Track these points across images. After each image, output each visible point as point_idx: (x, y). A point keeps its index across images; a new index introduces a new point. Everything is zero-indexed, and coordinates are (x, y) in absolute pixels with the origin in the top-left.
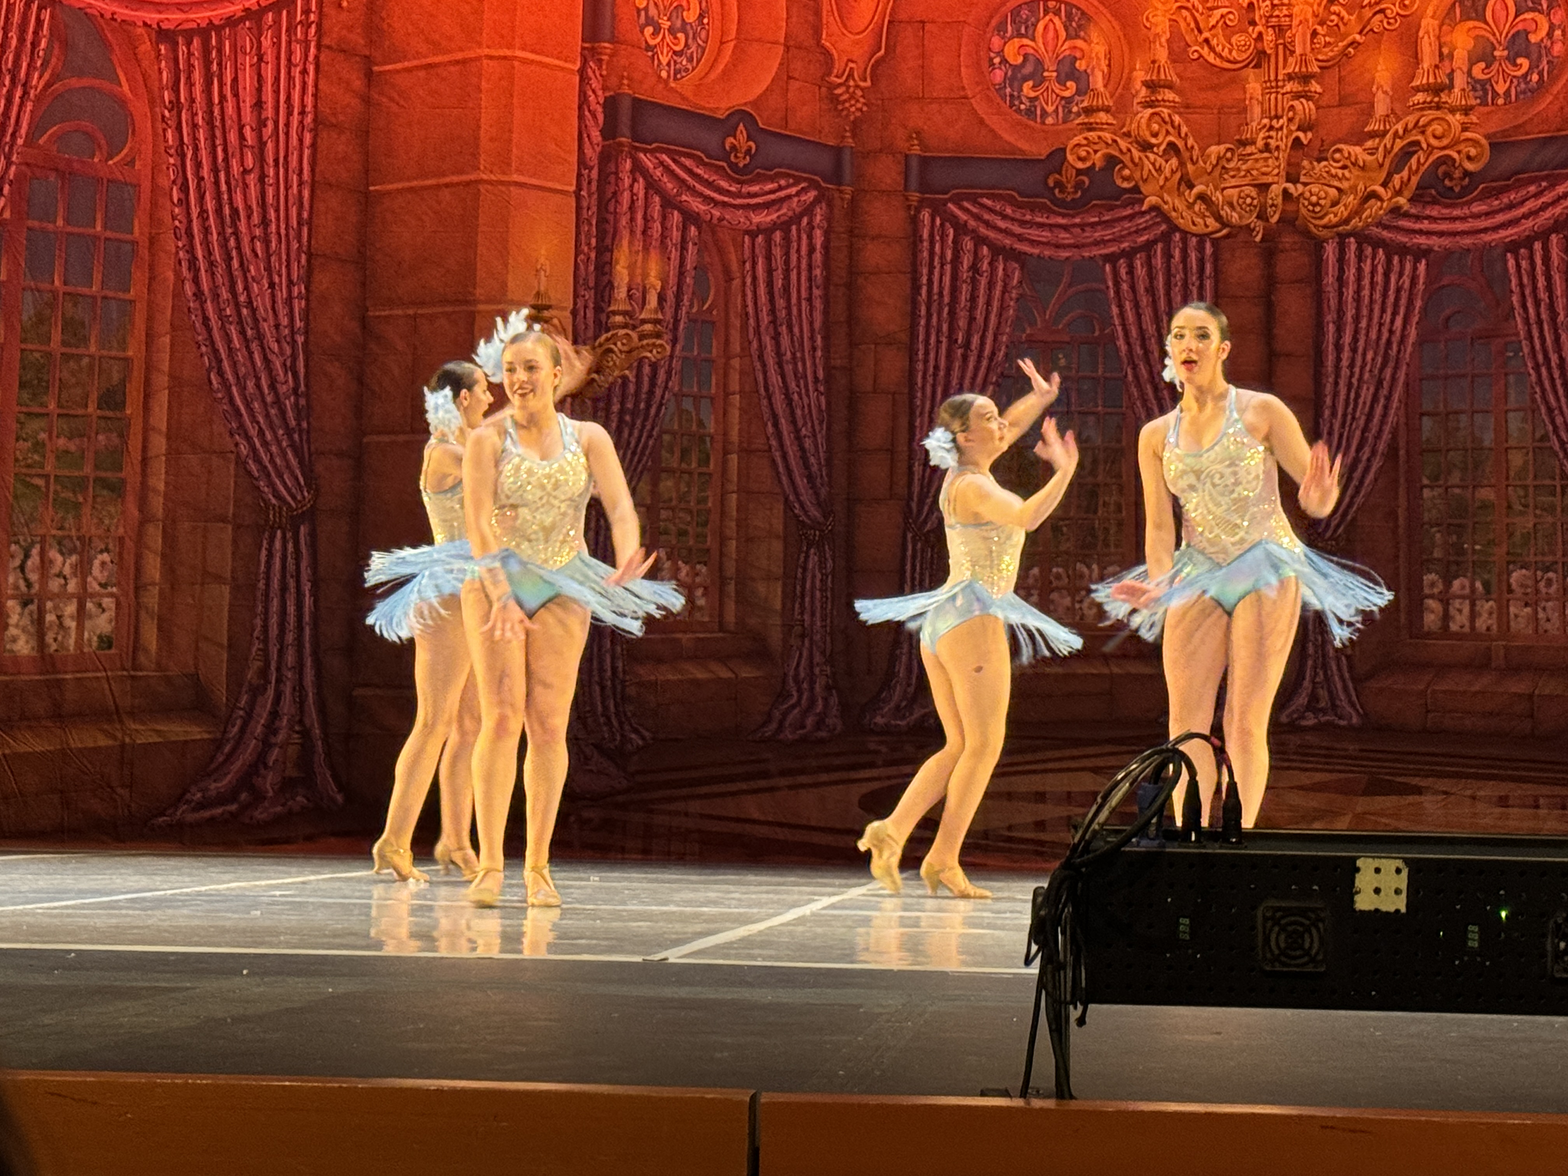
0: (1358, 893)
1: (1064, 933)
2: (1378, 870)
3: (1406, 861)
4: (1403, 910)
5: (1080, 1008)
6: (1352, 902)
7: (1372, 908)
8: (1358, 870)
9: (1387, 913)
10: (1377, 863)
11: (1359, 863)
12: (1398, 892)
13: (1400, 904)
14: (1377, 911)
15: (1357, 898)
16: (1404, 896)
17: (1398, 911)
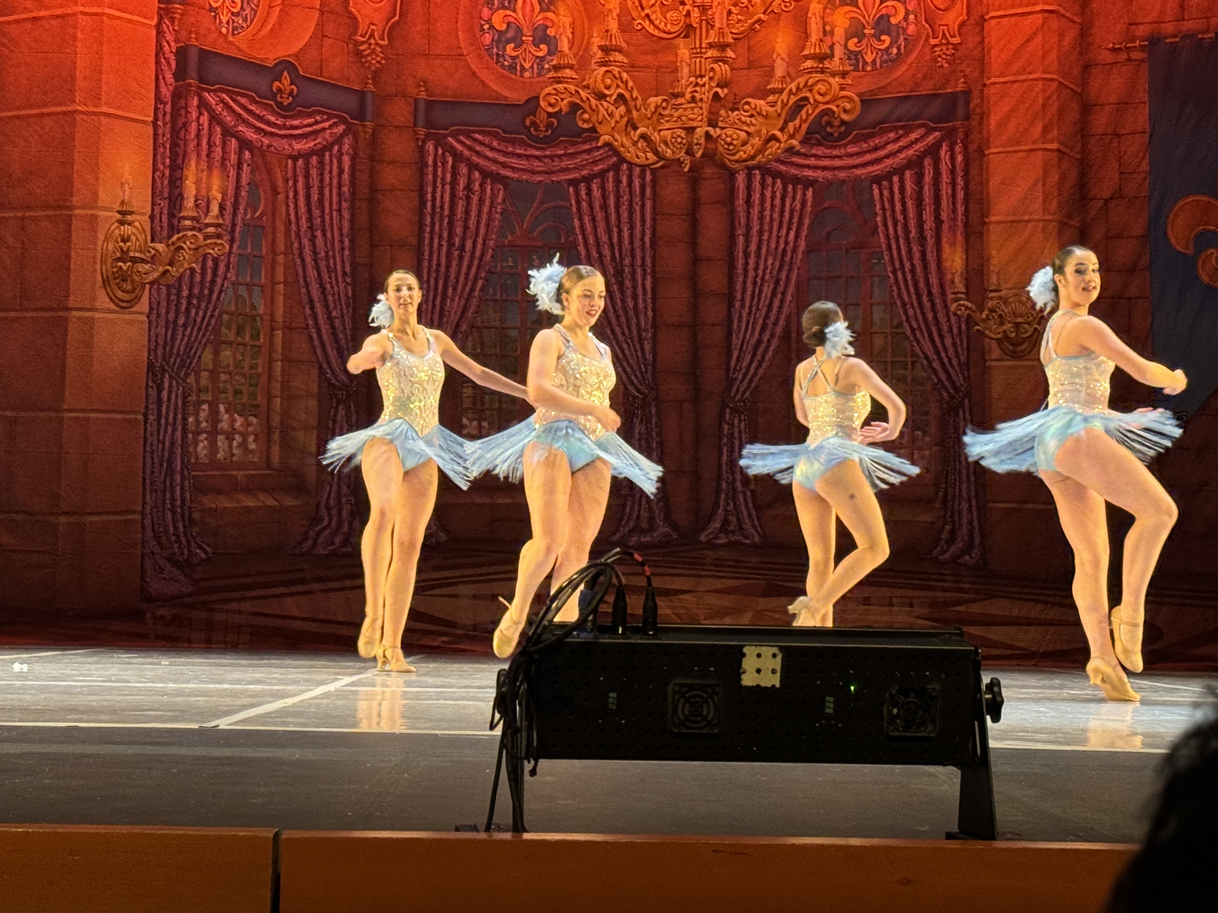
0: (744, 672)
1: (520, 705)
2: (759, 656)
3: (781, 648)
4: (778, 685)
5: (533, 762)
6: (740, 679)
7: (754, 684)
8: (744, 655)
9: (766, 687)
10: (759, 650)
11: (746, 650)
12: (774, 671)
13: (775, 681)
14: (758, 686)
15: (744, 677)
16: (778, 675)
17: (773, 686)
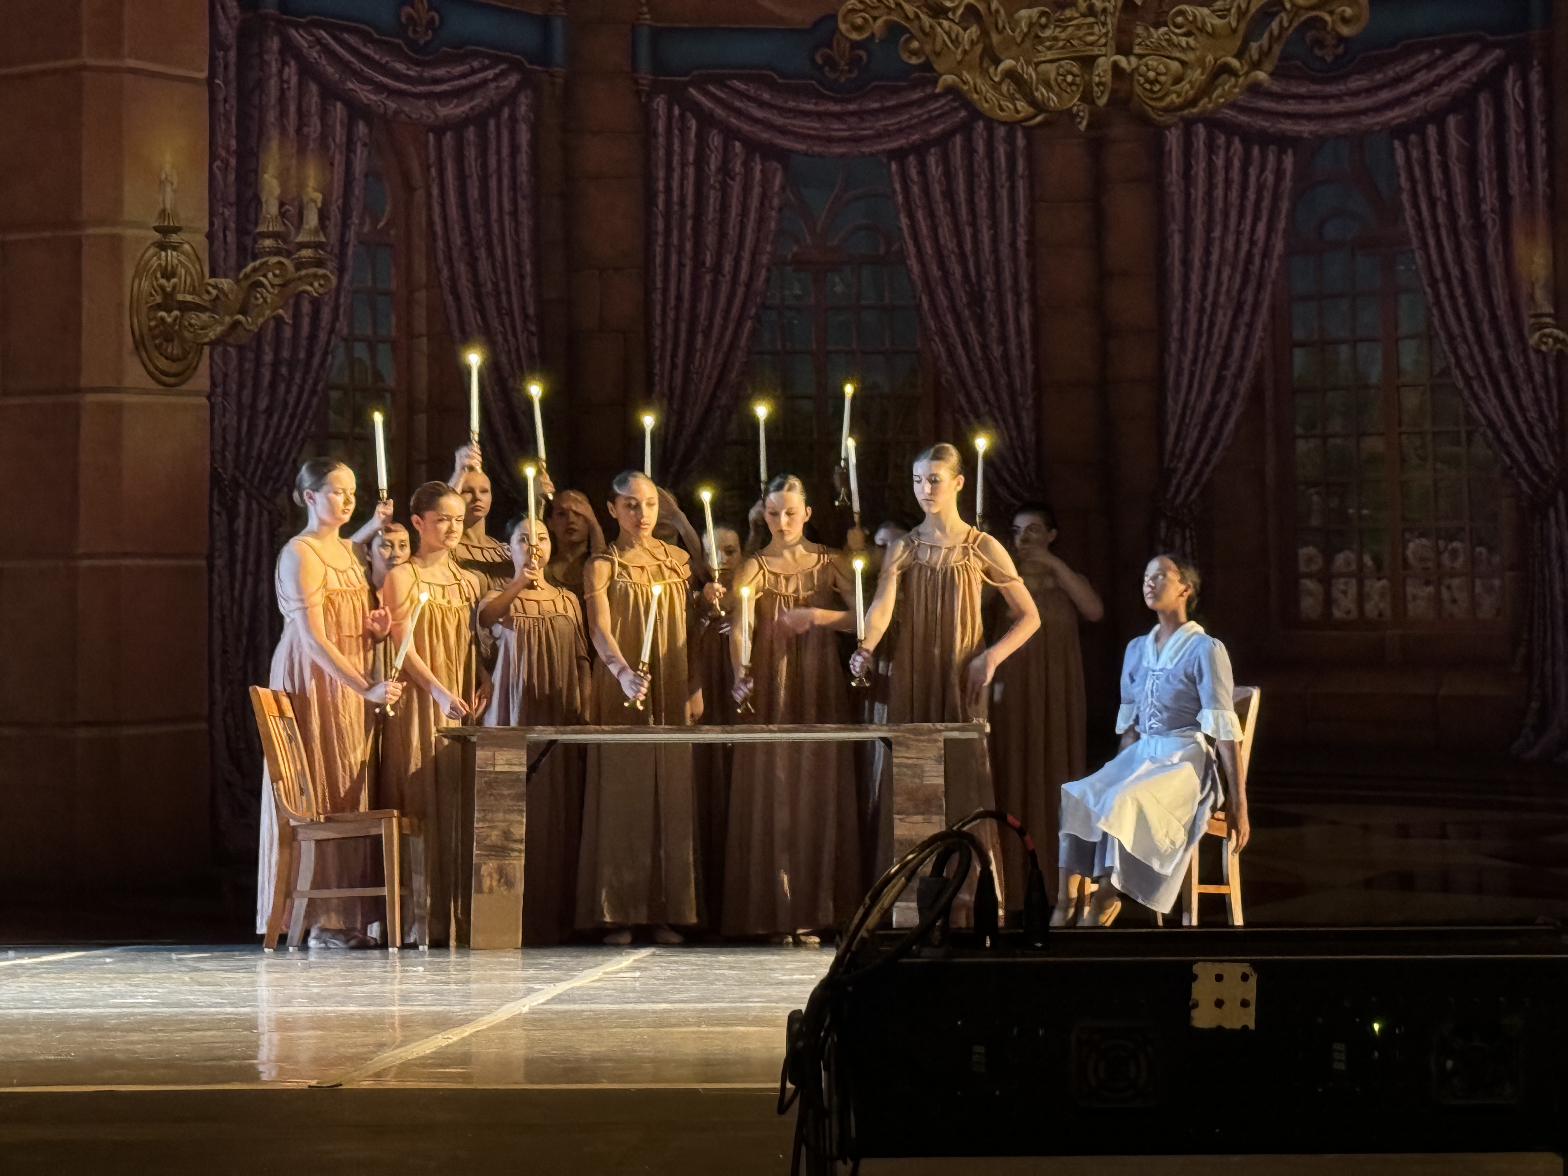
0: (1196, 1005)
1: (827, 1071)
2: (1219, 978)
3: (1254, 965)
4: (1252, 1026)
5: (850, 1163)
6: (1188, 1018)
7: (1213, 1025)
8: (1195, 977)
9: (1232, 1031)
10: (1218, 968)
11: (1197, 969)
12: (1245, 1004)
13: (1248, 1019)
14: (1220, 1028)
15: (1195, 1013)
16: (1252, 1008)
17: (1245, 1027)
